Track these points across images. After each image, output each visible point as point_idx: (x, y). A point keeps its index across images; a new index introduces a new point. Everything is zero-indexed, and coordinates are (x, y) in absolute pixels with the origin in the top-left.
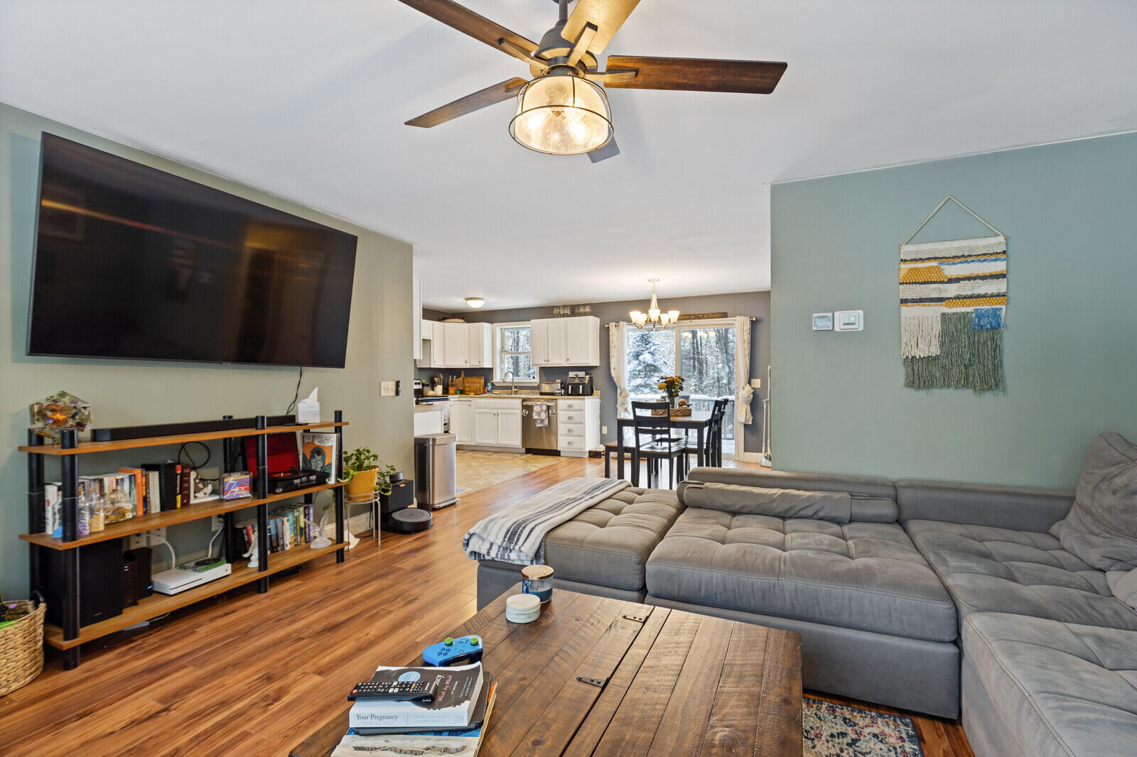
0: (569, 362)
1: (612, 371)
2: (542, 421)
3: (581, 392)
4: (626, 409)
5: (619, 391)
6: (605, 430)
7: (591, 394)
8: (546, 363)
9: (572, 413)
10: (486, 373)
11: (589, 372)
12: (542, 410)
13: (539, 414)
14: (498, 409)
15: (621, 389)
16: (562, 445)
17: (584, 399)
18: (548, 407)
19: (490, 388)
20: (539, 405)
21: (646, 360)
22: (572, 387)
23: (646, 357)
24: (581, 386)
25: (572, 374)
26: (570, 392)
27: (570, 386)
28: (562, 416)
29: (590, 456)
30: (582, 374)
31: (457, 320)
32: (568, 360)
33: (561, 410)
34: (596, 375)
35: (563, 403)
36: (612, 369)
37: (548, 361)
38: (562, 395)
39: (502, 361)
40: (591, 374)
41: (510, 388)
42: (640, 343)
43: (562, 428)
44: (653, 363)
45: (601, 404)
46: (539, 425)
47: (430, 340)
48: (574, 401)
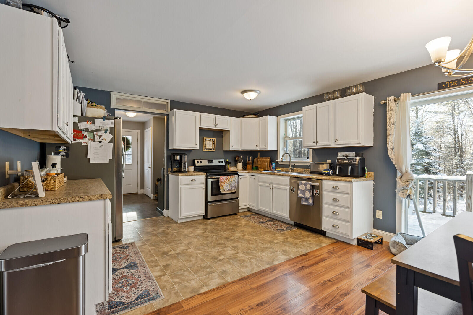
0: (337, 143)
1: (390, 151)
2: (307, 200)
3: (349, 173)
4: (409, 196)
5: (399, 174)
6: (379, 214)
7: (363, 175)
8: (315, 144)
9: (336, 196)
10: (273, 154)
11: (361, 153)
12: (306, 190)
13: (303, 192)
14: (273, 184)
15: (401, 172)
16: (326, 225)
17: (351, 182)
18: (313, 187)
19: (274, 166)
20: (304, 184)
21: (419, 148)
22: (339, 168)
23: (420, 146)
24: (350, 168)
25: (340, 155)
26: (337, 173)
27: (338, 167)
28: (327, 197)
29: (358, 244)
30: (352, 155)
31: (252, 116)
32: (336, 141)
33: (325, 191)
34: (367, 155)
35: (328, 184)
36: (389, 148)
37: (317, 142)
38: (329, 175)
39: (285, 145)
40: (362, 155)
41: (287, 166)
42: (413, 138)
43: (327, 209)
44: (425, 150)
45: (374, 186)
46: (304, 203)
47: (229, 131)
48: (341, 184)
